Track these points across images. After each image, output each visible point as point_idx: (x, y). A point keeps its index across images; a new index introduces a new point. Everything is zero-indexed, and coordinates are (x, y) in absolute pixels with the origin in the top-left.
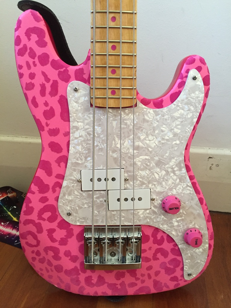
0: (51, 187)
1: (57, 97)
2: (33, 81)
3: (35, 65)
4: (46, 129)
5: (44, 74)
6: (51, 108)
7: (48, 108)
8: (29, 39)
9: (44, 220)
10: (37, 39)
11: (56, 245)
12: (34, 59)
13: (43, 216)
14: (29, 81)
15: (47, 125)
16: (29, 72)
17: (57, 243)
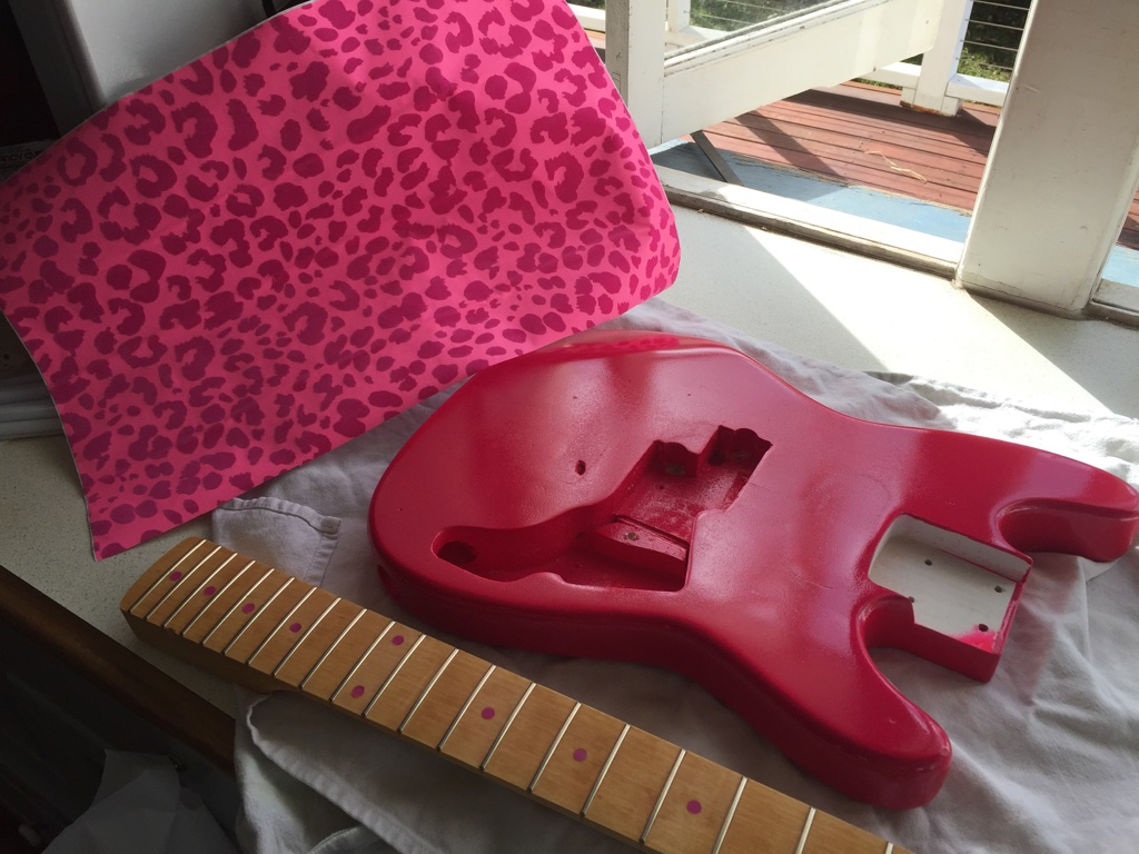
0: (210, 158)
1: (382, 102)
2: (386, 49)
3: (415, 43)
4: (316, 104)
5: (409, 62)
6: (359, 99)
7: (355, 93)
8: (448, 21)
9: (136, 173)
10: (456, 34)
11: (97, 219)
12: (423, 38)
13: (142, 169)
14: (383, 42)
15: (325, 103)
16: (399, 38)
17: (102, 220)
